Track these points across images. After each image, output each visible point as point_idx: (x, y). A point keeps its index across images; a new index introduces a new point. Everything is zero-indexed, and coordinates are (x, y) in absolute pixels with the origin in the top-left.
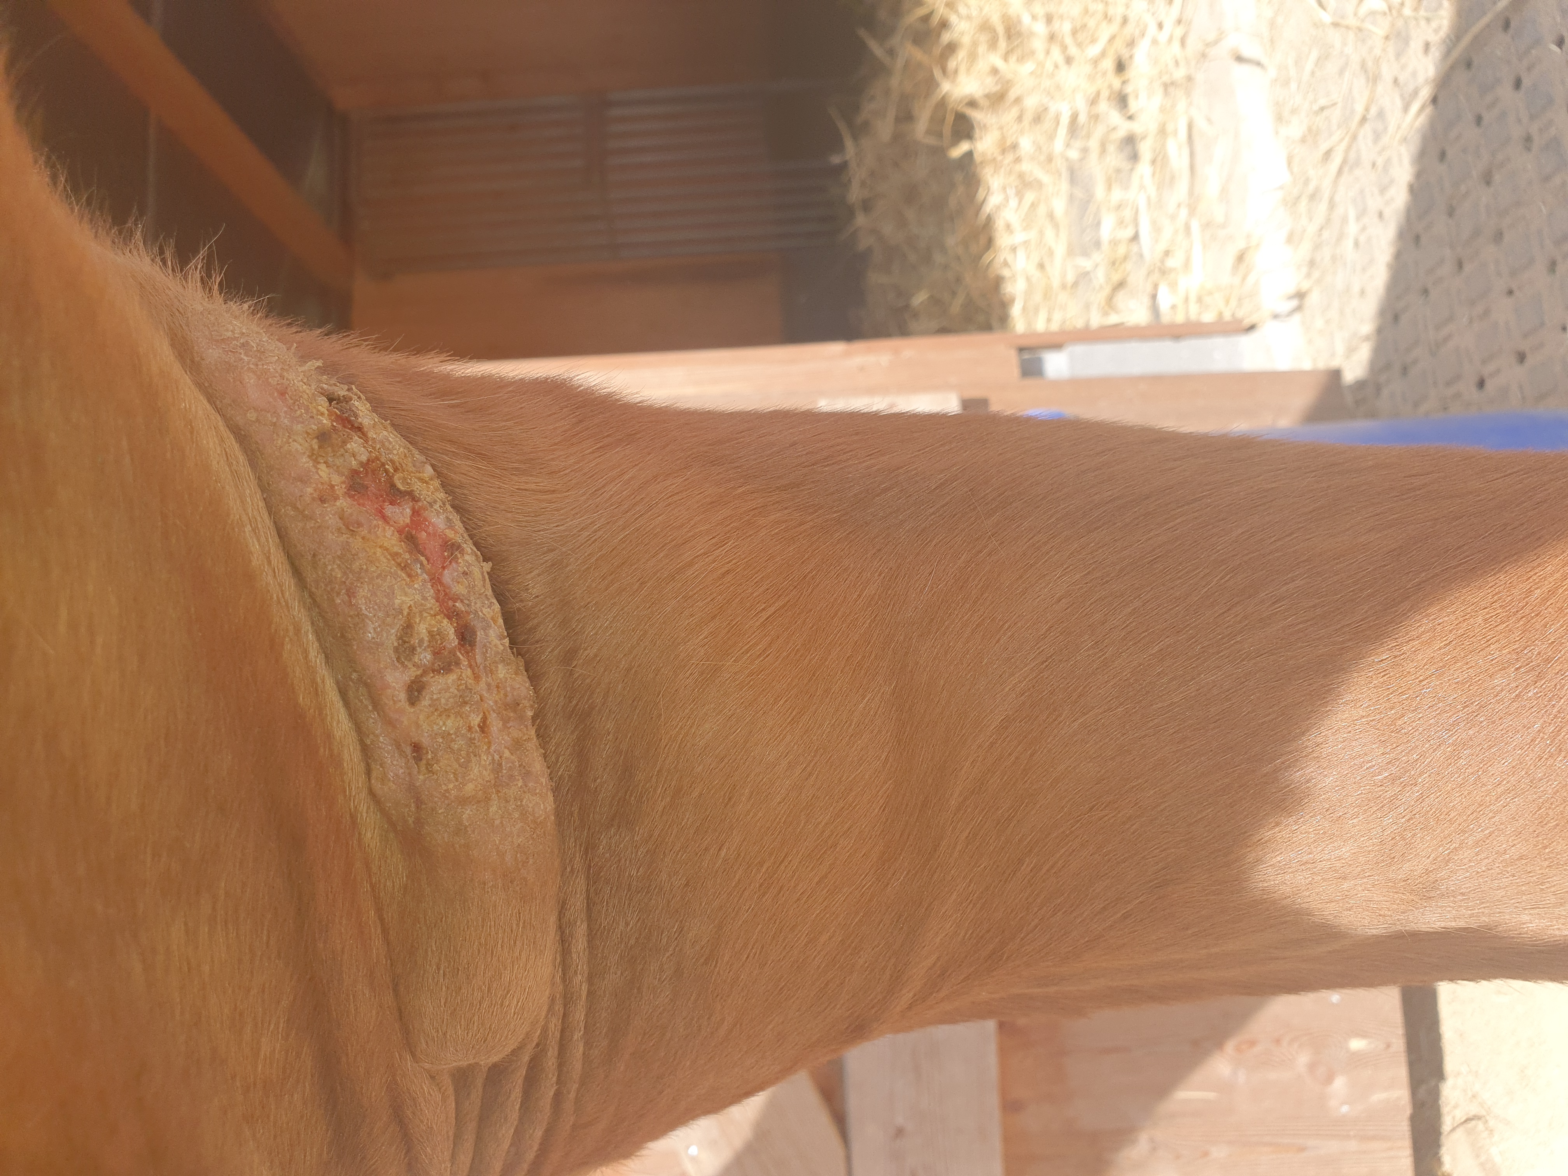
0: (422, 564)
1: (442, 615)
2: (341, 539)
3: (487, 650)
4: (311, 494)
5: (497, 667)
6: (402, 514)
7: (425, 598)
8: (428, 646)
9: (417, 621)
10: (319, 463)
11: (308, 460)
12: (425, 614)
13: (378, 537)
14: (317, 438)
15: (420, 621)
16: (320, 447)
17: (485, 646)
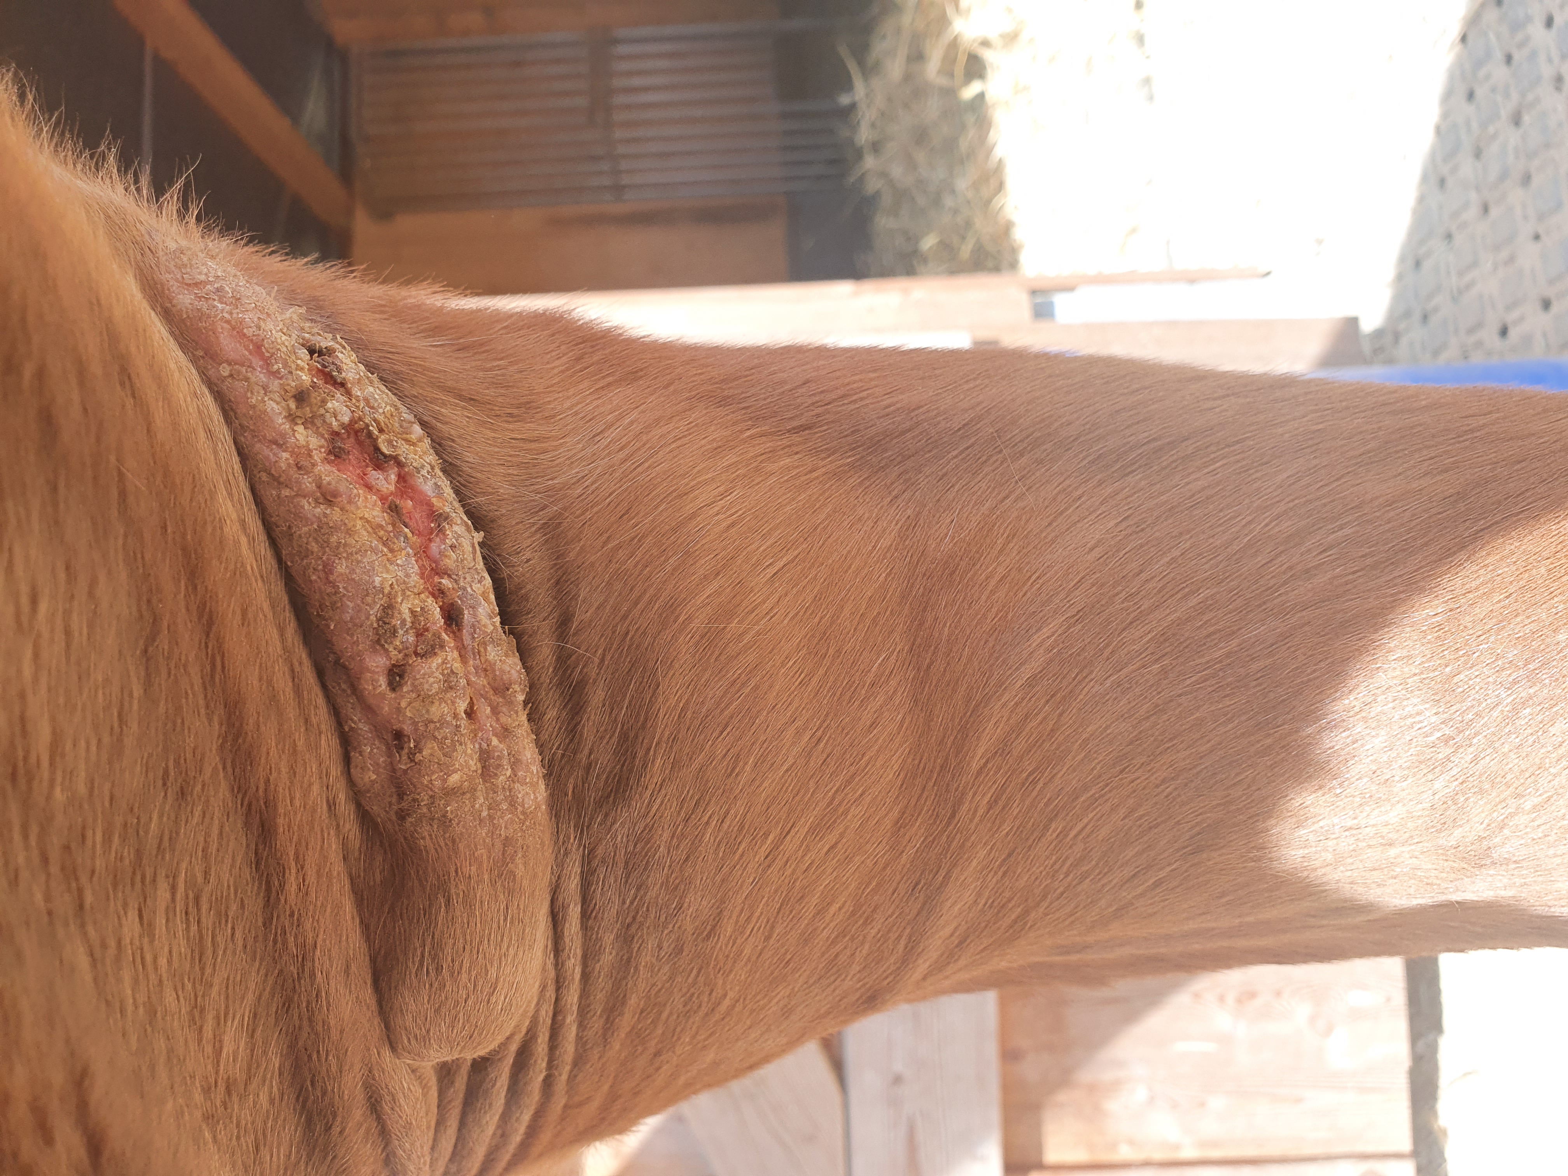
0: (406, 537)
1: (427, 594)
2: (318, 510)
3: (475, 631)
4: (287, 459)
5: (486, 649)
6: (386, 481)
7: (407, 575)
8: (411, 628)
9: (399, 600)
10: (297, 424)
11: (284, 420)
12: (408, 593)
13: (358, 508)
14: (294, 396)
15: (402, 600)
16: (297, 408)
17: (473, 626)
